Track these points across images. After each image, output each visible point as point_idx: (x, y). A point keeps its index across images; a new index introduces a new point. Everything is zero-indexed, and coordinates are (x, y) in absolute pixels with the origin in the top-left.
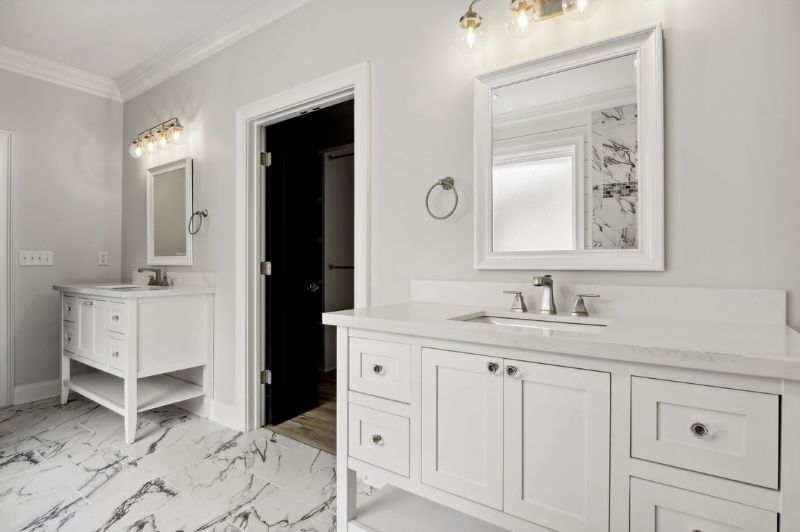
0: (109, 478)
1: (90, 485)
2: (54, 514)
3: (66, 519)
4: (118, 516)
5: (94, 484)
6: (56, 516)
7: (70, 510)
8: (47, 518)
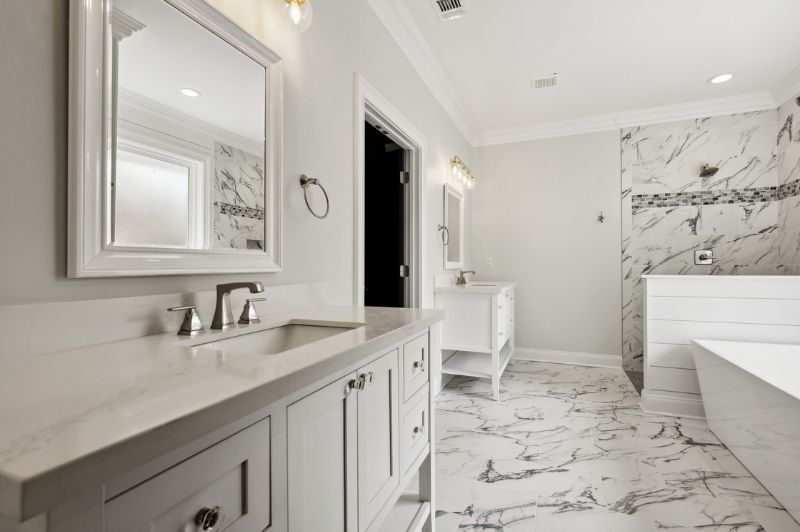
0: (501, 511)
1: (520, 515)
2: (566, 506)
3: (561, 495)
4: (532, 472)
5: (518, 514)
6: (566, 503)
7: (552, 501)
8: (571, 506)
